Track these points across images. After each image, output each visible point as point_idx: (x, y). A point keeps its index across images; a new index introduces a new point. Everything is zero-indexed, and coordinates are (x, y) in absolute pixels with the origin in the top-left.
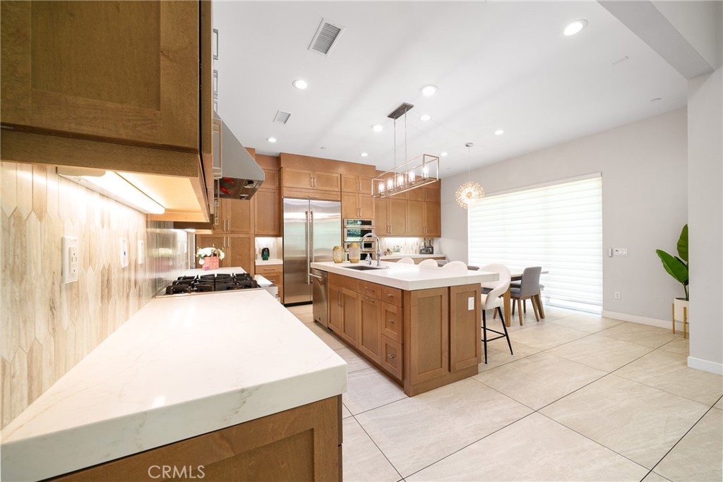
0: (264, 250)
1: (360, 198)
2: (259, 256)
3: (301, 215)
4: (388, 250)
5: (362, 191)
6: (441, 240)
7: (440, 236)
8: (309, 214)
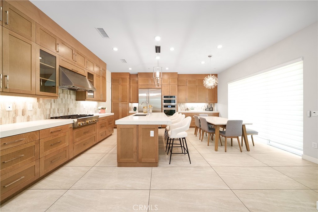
0: (134, 107)
1: (170, 87)
2: (132, 109)
3: (145, 95)
4: (187, 109)
5: (171, 84)
6: (217, 104)
7: (217, 103)
8: (148, 94)
